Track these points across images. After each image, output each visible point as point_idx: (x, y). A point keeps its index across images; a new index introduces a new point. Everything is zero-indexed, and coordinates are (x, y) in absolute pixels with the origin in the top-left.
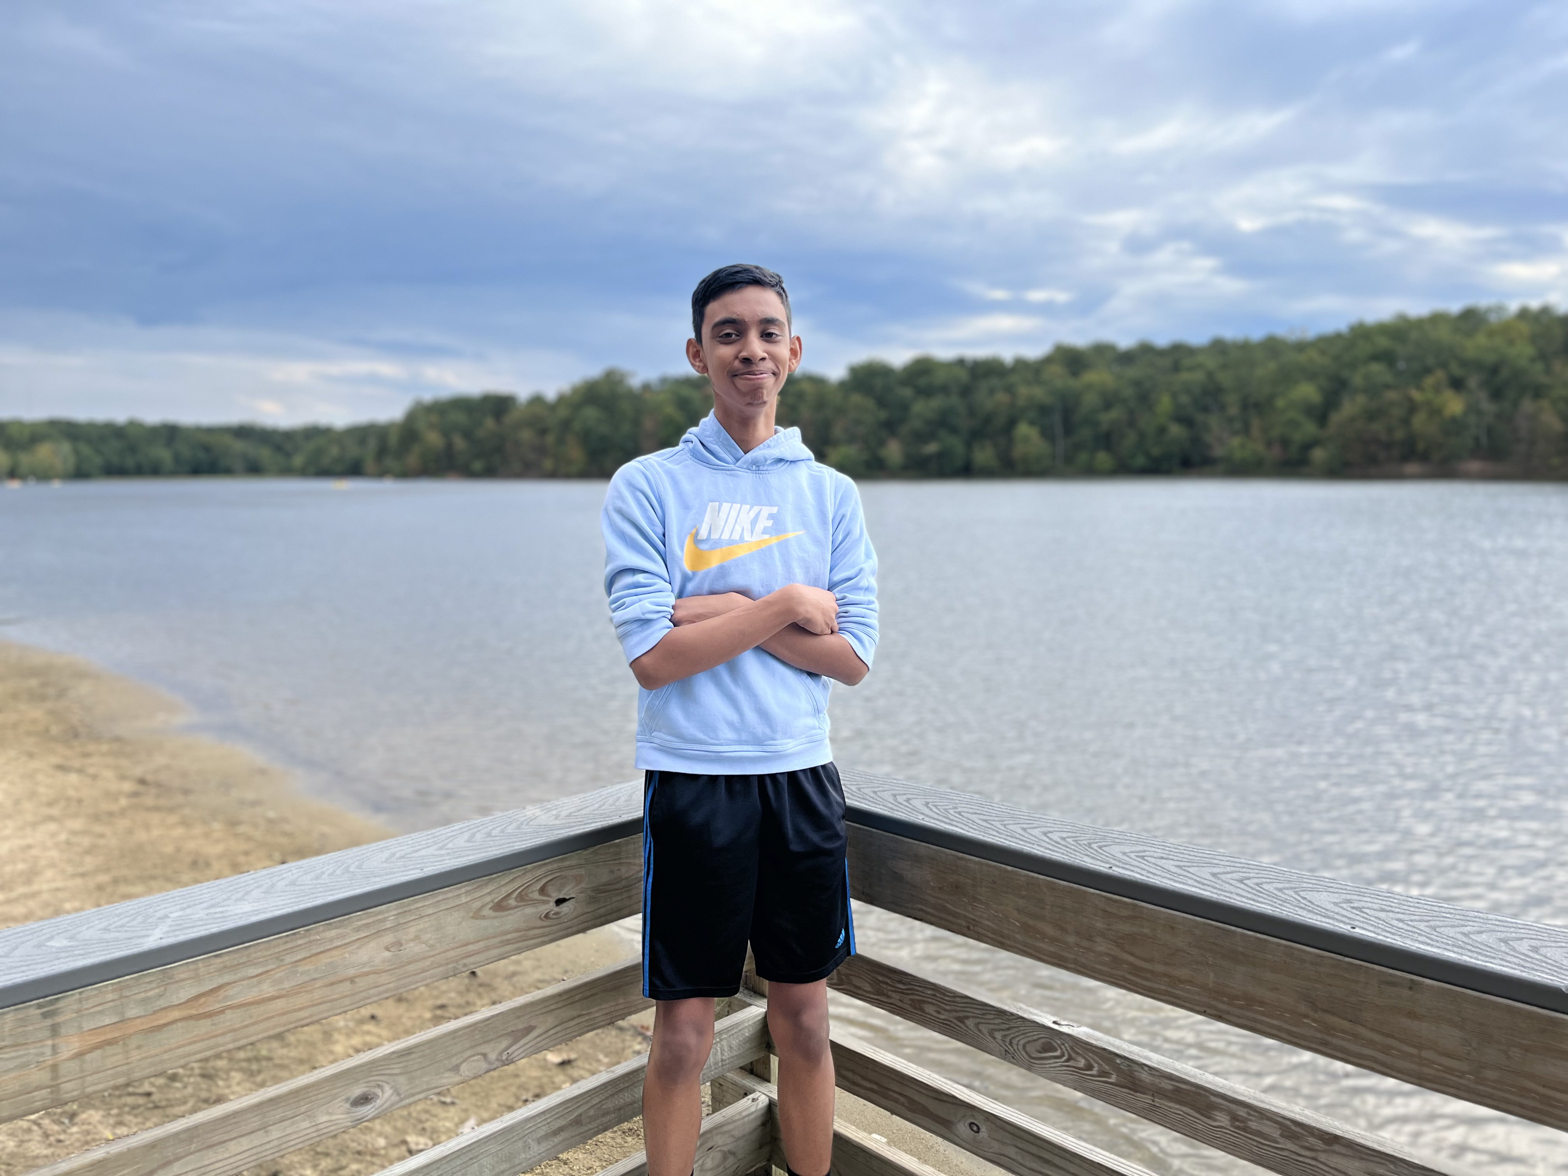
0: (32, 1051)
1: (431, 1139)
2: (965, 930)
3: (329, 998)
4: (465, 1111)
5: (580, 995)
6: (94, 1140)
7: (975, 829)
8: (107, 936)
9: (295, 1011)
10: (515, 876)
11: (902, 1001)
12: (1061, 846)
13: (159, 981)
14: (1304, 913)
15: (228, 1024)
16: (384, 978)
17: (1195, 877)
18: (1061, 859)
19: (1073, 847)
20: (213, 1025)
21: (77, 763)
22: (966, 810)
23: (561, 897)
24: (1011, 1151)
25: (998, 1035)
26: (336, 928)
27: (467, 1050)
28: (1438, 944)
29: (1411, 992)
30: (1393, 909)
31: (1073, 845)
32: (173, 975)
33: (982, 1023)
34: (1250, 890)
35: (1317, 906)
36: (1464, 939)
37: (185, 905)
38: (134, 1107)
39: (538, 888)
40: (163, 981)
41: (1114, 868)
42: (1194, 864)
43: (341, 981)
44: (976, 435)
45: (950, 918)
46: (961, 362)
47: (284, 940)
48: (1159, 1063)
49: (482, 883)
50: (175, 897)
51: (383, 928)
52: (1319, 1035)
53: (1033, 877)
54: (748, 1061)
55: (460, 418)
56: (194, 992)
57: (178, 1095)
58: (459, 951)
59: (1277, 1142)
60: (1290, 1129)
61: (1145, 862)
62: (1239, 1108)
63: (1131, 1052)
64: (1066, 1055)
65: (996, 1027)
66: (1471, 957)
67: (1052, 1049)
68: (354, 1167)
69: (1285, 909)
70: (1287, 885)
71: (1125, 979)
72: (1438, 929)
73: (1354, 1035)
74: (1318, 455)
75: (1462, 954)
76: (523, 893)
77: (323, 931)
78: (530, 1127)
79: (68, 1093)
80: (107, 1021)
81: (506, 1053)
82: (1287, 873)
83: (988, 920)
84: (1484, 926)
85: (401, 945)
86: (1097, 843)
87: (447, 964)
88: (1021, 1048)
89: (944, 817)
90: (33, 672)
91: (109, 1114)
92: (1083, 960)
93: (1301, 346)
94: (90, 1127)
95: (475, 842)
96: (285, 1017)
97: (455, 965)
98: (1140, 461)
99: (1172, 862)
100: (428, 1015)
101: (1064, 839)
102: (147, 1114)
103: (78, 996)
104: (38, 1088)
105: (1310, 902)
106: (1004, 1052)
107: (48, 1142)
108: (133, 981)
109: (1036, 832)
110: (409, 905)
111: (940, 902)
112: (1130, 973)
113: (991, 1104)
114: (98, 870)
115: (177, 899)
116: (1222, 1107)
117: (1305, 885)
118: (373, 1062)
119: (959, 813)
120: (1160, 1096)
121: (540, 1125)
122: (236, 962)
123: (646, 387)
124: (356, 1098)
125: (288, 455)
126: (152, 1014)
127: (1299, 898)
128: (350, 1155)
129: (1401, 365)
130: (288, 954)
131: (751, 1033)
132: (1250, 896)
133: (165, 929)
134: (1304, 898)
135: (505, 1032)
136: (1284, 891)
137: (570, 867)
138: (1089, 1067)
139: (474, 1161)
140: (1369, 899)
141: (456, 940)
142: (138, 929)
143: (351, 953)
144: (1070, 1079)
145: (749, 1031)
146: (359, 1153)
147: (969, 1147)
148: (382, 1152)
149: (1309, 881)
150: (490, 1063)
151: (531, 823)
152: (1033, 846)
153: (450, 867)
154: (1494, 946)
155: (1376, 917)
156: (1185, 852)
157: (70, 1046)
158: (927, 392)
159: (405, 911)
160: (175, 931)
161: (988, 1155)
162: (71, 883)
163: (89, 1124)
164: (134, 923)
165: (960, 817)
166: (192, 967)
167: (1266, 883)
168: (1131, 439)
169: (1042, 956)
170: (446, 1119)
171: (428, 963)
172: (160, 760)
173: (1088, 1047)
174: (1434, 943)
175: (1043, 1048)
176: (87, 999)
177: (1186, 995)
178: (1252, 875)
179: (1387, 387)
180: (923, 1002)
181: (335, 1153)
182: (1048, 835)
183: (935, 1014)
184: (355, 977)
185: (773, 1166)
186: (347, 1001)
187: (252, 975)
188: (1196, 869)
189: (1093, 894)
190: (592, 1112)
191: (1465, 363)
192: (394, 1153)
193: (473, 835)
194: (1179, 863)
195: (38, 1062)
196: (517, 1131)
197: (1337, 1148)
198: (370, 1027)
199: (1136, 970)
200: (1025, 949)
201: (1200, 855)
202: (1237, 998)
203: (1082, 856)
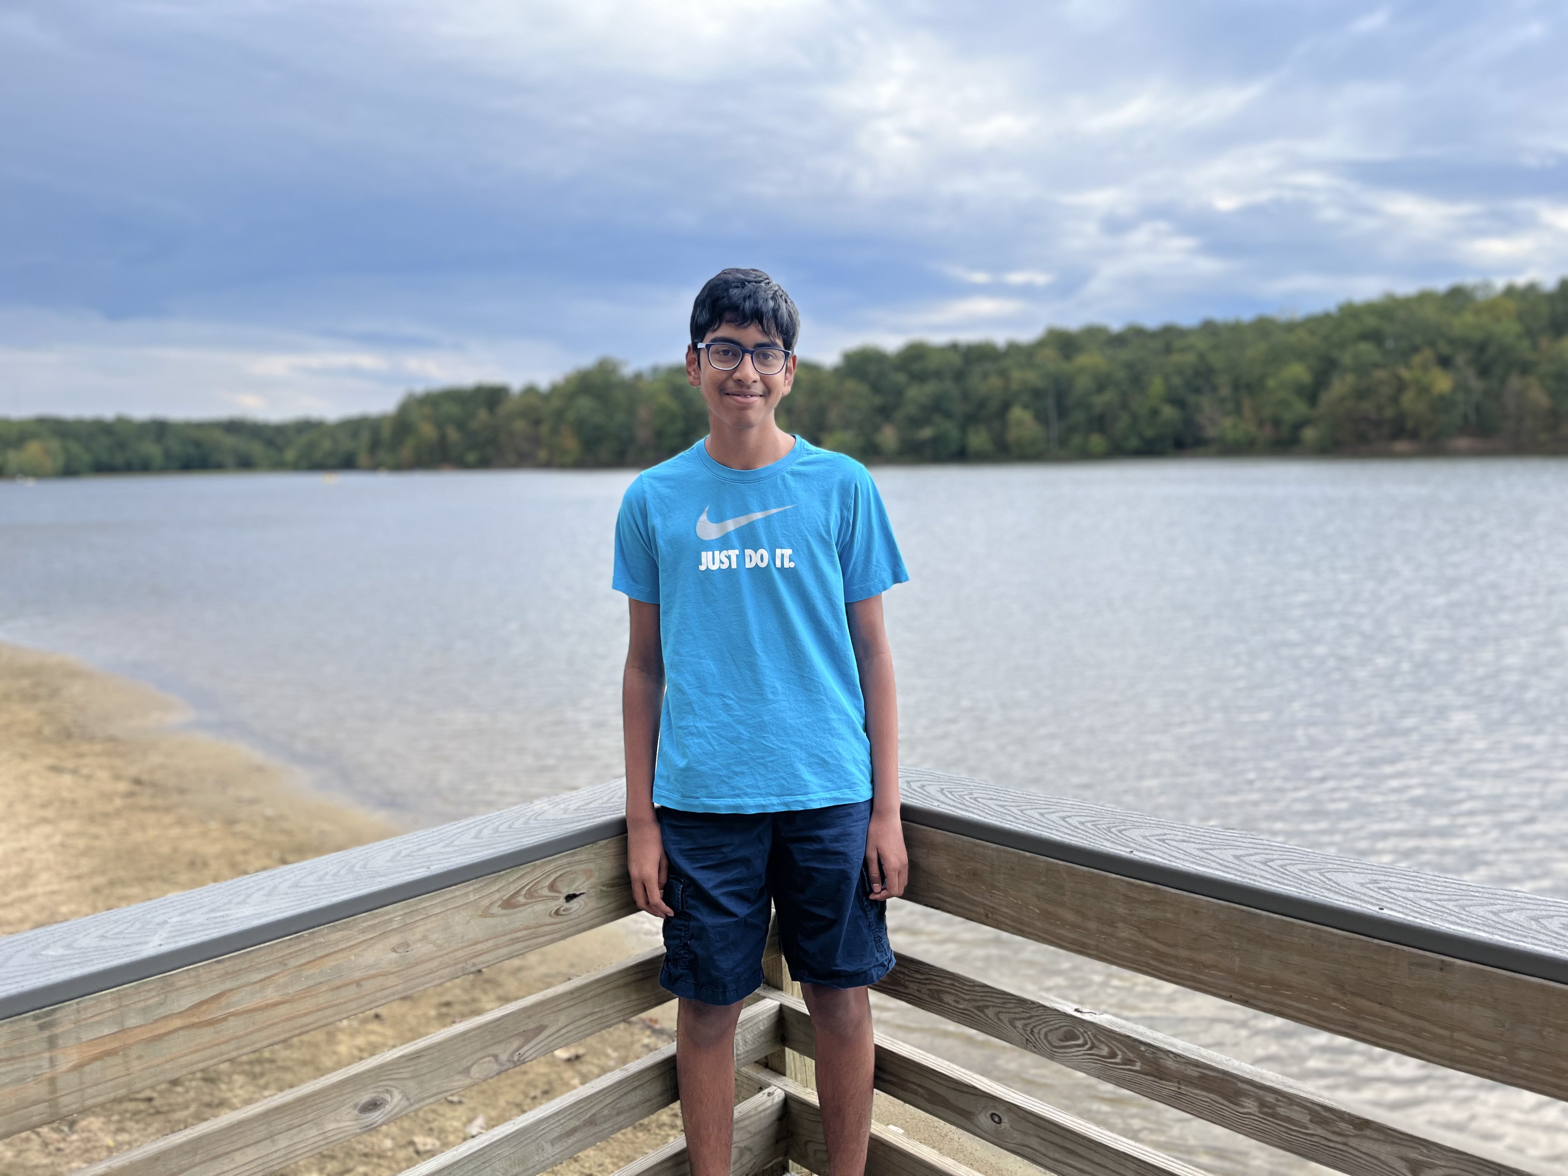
0: (28, 1064)
1: (439, 1139)
2: (983, 918)
3: (335, 1002)
4: (473, 1110)
5: (592, 993)
6: (95, 1148)
7: (992, 815)
8: (105, 943)
9: (300, 1016)
10: (524, 872)
11: (920, 991)
12: (1080, 831)
13: (159, 989)
14: (1331, 895)
15: (231, 1031)
16: (391, 981)
17: (1217, 860)
18: (1081, 844)
19: (1092, 832)
20: (216, 1032)
21: (70, 764)
22: (981, 795)
23: (571, 893)
24: (1034, 1142)
25: (1019, 1024)
26: (341, 930)
27: (476, 1052)
28: (1468, 924)
29: (1443, 974)
30: (1420, 889)
31: (1092, 829)
32: (173, 983)
33: (1003, 1012)
34: (1274, 872)
35: (1343, 887)
36: (1494, 918)
37: (184, 910)
38: (135, 1113)
39: (548, 884)
40: (163, 989)
41: (1135, 852)
42: (1216, 847)
43: (347, 985)
44: (970, 420)
45: (968, 906)
46: (954, 347)
47: (288, 943)
48: (1185, 1049)
49: (490, 880)
50: (174, 902)
51: (390, 928)
52: (1349, 1019)
53: (1052, 863)
54: (763, 1056)
55: (452, 409)
56: (196, 999)
57: (180, 1100)
58: (467, 951)
59: (1307, 1128)
60: (1319, 1114)
61: (1166, 846)
62: (1267, 1094)
63: (1155, 1039)
64: (1089, 1043)
65: (1017, 1016)
66: (1502, 936)
67: (1075, 1037)
68: (362, 1169)
69: (1310, 890)
70: (1312, 866)
71: (1148, 965)
72: (1467, 909)
73: (1385, 1018)
74: (1309, 434)
75: (1493, 934)
76: (532, 890)
77: (328, 934)
78: (543, 1129)
79: (66, 1106)
80: (107, 1031)
81: (517, 1053)
82: (1311, 854)
83: (1007, 907)
84: (1514, 904)
85: (408, 945)
86: (1116, 826)
87: (456, 964)
88: (1042, 1037)
89: (960, 803)
90: (25, 672)
91: (110, 1121)
92: (1106, 947)
93: (1291, 327)
94: (91, 1135)
95: (483, 838)
96: (290, 1022)
97: (464, 964)
98: (1134, 442)
99: (1193, 845)
100: (433, 1013)
101: (1082, 823)
102: (149, 1120)
103: (75, 1006)
104: (35, 1103)
105: (1336, 883)
106: (1025, 1042)
107: (47, 1151)
108: (133, 989)
109: (1053, 817)
110: (416, 904)
111: (957, 889)
112: (1154, 959)
113: (1012, 1094)
114: (93, 873)
115: (175, 904)
116: (1251, 1093)
117: (1330, 866)
118: (381, 1067)
119: (975, 799)
120: (1187, 1083)
121: (553, 1126)
122: (238, 968)
123: (638, 376)
124: (364, 1104)
125: (280, 449)
126: (152, 1023)
127: (1324, 879)
128: (356, 1158)
129: (1390, 344)
130: (292, 958)
131: (766, 1026)
132: (1274, 878)
133: (164, 935)
134: (1330, 880)
135: (516, 1032)
136: (1309, 872)
137: (580, 862)
138: (1113, 1055)
139: (487, 1165)
140: (1395, 879)
141: (465, 938)
142: (137, 935)
143: (356, 955)
144: (1094, 1068)
145: (764, 1024)
146: (366, 1155)
147: (992, 1138)
148: (390, 1154)
149: (1333, 861)
150: (501, 1065)
151: (539, 818)
152: (1052, 832)
153: (457, 864)
154: (1525, 924)
155: (1403, 898)
156: (1206, 834)
157: (68, 1058)
158: (920, 377)
159: (412, 911)
160: (174, 937)
161: (1011, 1146)
162: (67, 886)
163: (90, 1131)
164: (132, 930)
165: (977, 803)
166: (193, 973)
167: (1290, 864)
168: (1123, 422)
169: (1062, 943)
170: (453, 1119)
171: (435, 963)
172: (155, 759)
173: (1112, 1035)
174: (1464, 923)
175: (1065, 1037)
176: (85, 1009)
177: (1211, 980)
178: (1275, 857)
179: (1376, 366)
180: (942, 991)
181: (341, 1155)
182: (1067, 819)
183: (953, 1004)
184: (361, 980)
185: (790, 1161)
186: (353, 1005)
187: (255, 980)
188: (1218, 851)
189: (1115, 879)
190: (606, 1112)
191: (1453, 342)
192: (401, 1154)
193: (480, 831)
194: (1201, 846)
195: (34, 1076)
196: (529, 1133)
197: (1368, 1132)
198: (375, 1026)
199: (1159, 956)
200: (1045, 936)
201: (1222, 837)
202: (1263, 982)
203: (1102, 840)
